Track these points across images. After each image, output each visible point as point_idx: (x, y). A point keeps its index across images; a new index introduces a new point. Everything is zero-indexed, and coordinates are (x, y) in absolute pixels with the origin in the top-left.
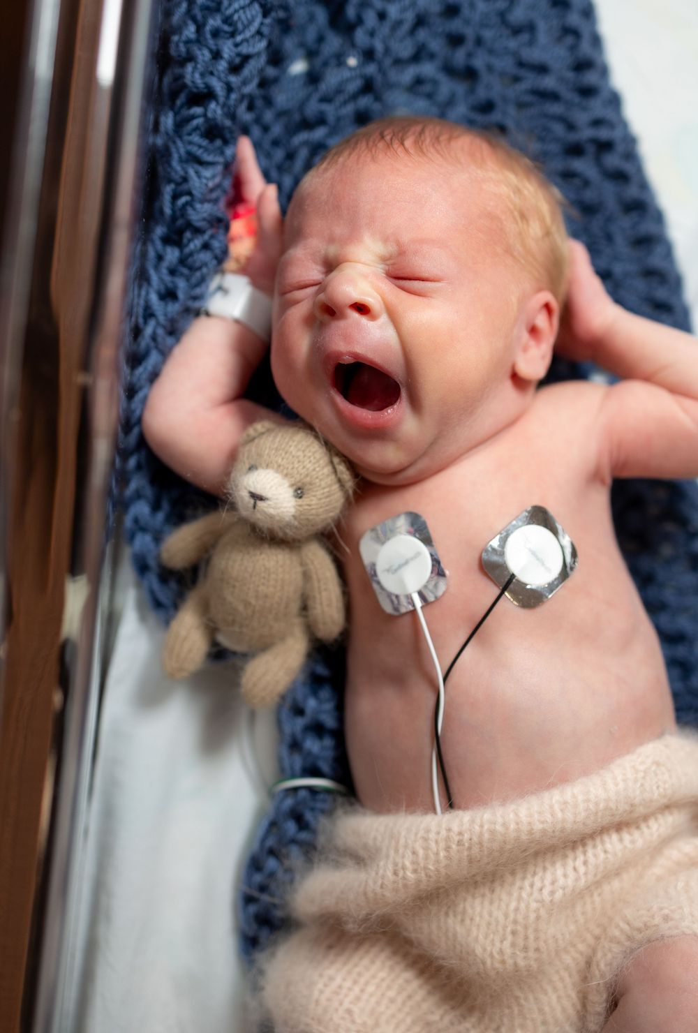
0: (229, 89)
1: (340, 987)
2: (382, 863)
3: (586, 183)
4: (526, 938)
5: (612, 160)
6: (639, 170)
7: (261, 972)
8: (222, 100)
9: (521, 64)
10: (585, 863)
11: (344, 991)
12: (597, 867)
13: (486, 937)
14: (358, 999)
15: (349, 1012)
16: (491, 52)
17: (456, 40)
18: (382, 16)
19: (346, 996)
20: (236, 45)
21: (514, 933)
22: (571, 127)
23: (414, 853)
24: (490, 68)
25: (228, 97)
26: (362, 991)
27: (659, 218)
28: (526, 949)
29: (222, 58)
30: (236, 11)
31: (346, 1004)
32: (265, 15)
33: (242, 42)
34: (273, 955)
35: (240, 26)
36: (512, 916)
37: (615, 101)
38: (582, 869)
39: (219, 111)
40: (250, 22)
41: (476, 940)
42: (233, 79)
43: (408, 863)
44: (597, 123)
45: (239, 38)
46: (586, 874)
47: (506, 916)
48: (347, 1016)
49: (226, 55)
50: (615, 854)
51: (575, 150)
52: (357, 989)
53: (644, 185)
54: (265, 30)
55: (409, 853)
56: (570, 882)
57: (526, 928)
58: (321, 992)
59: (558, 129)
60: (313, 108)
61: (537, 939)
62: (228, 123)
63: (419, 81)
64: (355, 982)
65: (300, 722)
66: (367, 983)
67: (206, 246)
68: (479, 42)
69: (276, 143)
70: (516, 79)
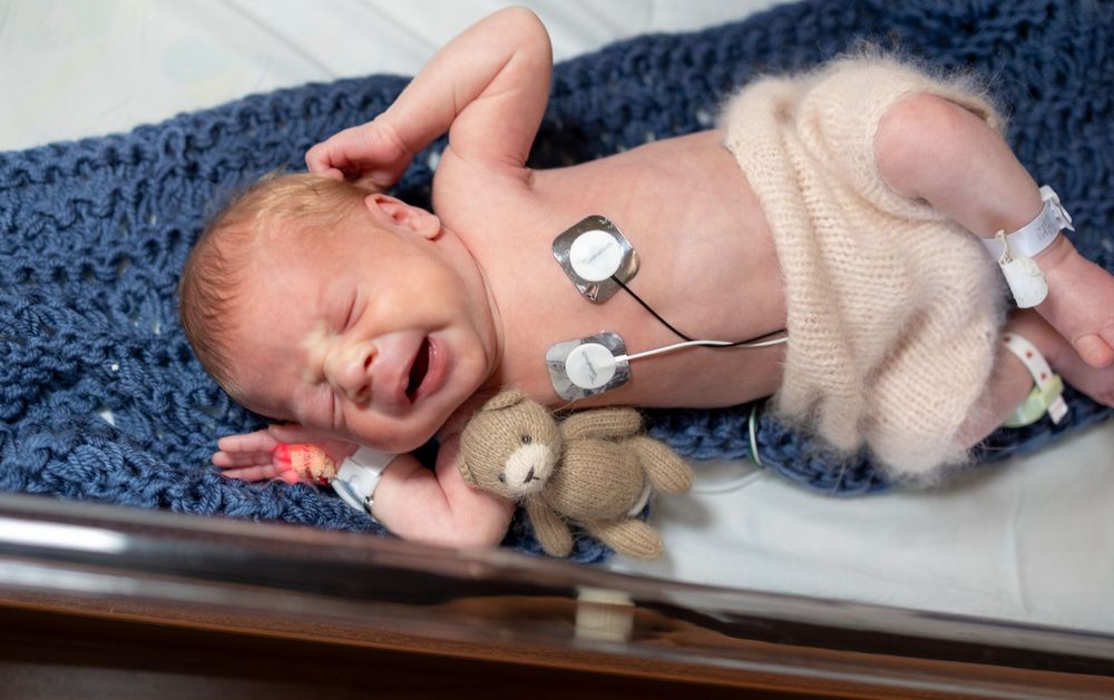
0: (154, 477)
1: (917, 412)
2: (823, 384)
3: (223, 162)
4: (883, 267)
5: (202, 137)
6: (211, 113)
7: (905, 475)
8: (167, 484)
9: (110, 215)
10: (826, 218)
11: (920, 409)
12: (829, 209)
13: (882, 298)
14: (926, 398)
15: (936, 405)
16: (98, 241)
17: (87, 270)
18: (71, 338)
19: (924, 407)
20: (114, 469)
21: (880, 276)
22: (172, 172)
23: (818, 357)
24: (115, 243)
25: (165, 479)
26: (919, 394)
27: (256, 99)
28: (891, 267)
29: (128, 482)
30: (83, 469)
31: (932, 408)
32: (85, 443)
33: (112, 464)
34: (889, 467)
35: (97, 465)
36: (868, 278)
37: (144, 130)
38: (831, 221)
39: (178, 486)
40: (95, 456)
41: (884, 306)
42: (145, 474)
43: (826, 363)
44: (168, 149)
45: (109, 466)
46: (835, 218)
47: (867, 282)
48: (940, 406)
49: (125, 479)
50: (820, 193)
51: (192, 170)
52: (919, 399)
53: (225, 110)
54: (99, 443)
55: (817, 362)
56: (841, 231)
57: (876, 267)
58: (921, 427)
59: (172, 185)
60: (156, 405)
61: (884, 258)
62: (186, 479)
63: (125, 309)
64: (913, 400)
65: (707, 441)
66: (914, 391)
67: (298, 503)
68: (88, 252)
69: (185, 441)
70: (124, 219)
